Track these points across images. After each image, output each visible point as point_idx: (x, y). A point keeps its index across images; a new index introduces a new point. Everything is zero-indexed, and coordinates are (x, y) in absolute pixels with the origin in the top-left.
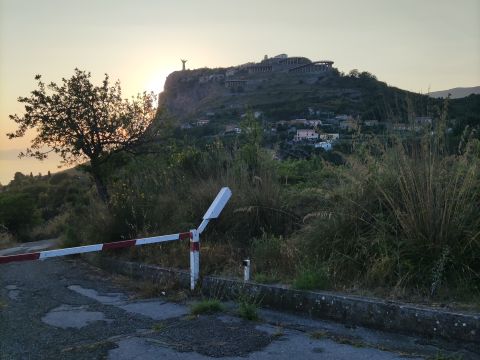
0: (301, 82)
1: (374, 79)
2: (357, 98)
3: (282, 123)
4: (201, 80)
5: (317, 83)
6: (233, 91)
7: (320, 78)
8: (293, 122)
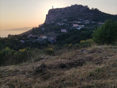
0: (79, 11)
1: (98, 10)
2: (92, 16)
3: (71, 22)
4: (56, 11)
5: (82, 12)
6: (62, 14)
7: (84, 10)
8: (73, 22)
